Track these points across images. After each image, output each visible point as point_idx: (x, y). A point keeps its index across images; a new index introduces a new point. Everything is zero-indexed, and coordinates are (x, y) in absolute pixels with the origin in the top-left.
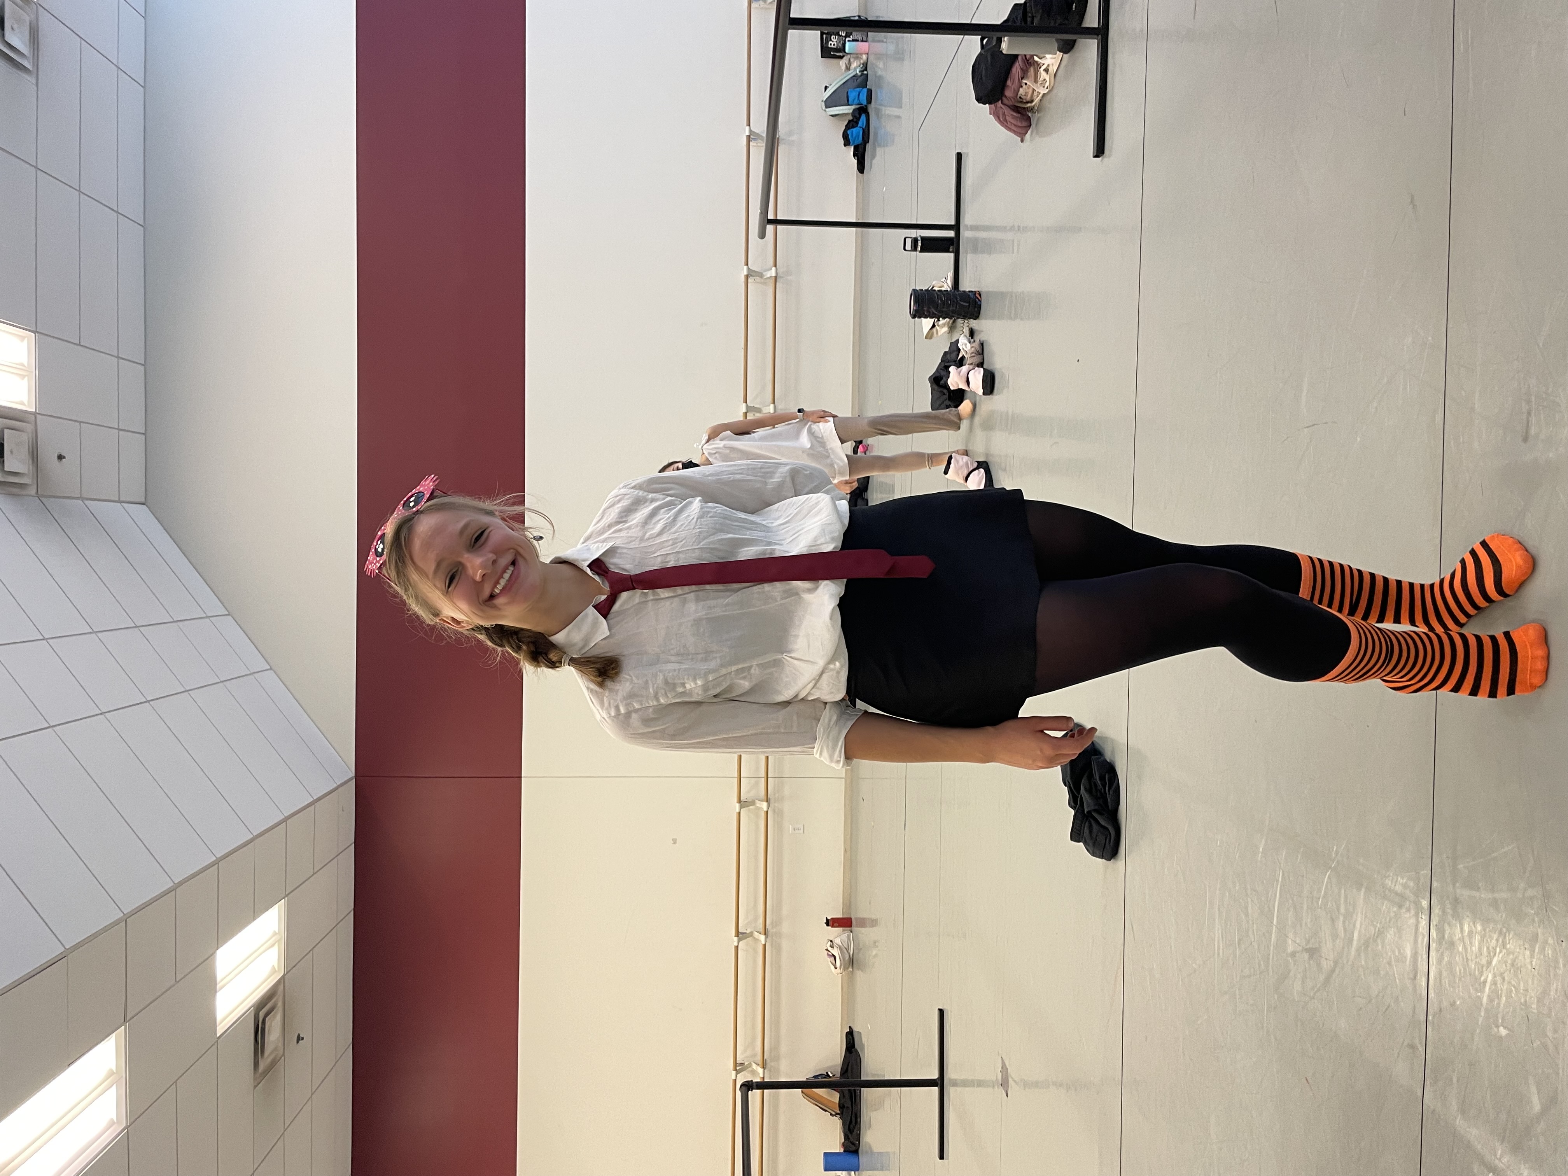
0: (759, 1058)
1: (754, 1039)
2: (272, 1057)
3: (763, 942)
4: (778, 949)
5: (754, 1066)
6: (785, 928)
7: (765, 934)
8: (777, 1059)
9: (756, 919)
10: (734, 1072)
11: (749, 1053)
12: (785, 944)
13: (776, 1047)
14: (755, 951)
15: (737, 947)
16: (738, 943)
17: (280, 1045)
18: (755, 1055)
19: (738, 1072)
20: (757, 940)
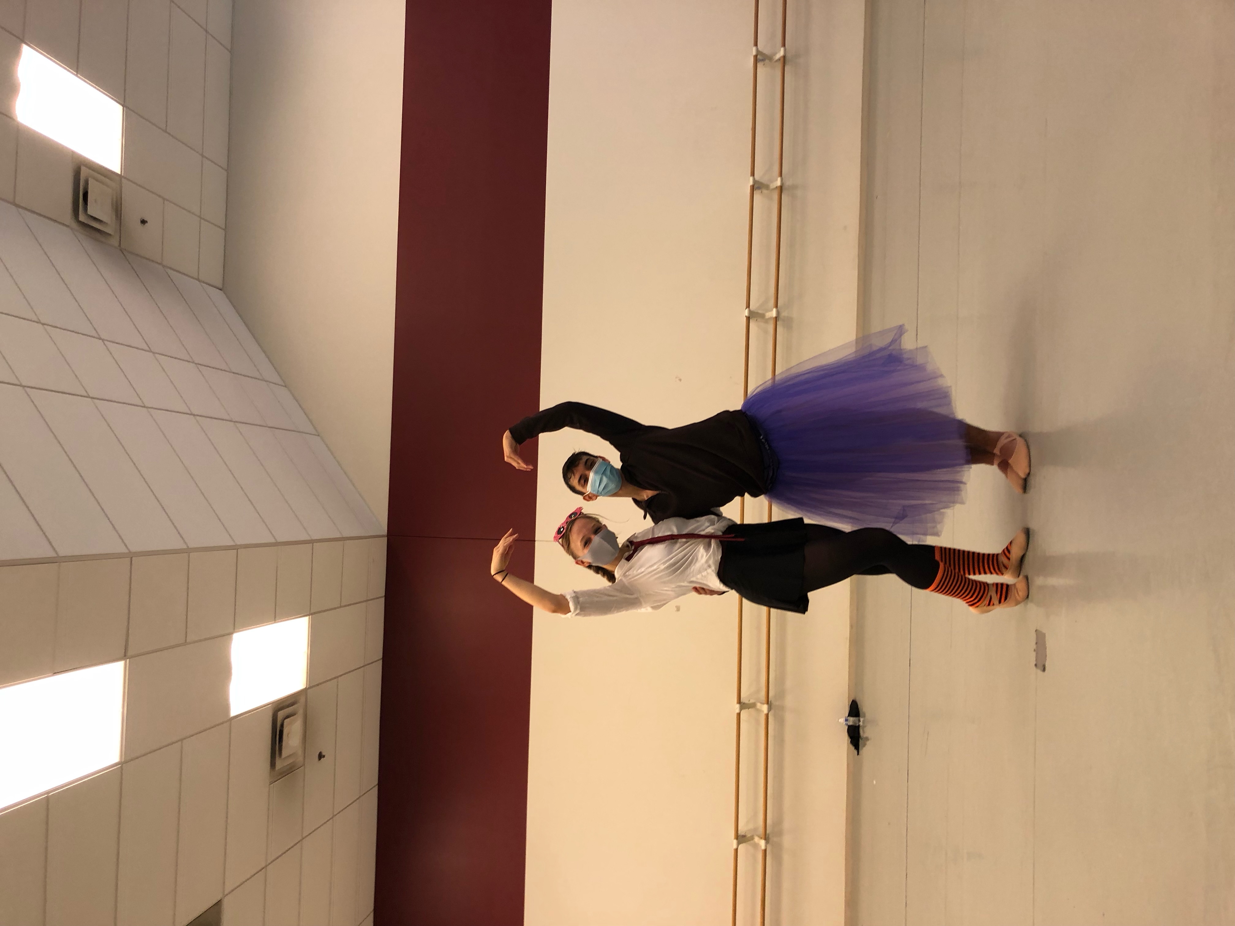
0: (761, 830)
1: (756, 814)
2: (290, 761)
3: (766, 711)
4: (781, 722)
5: (756, 839)
6: (789, 701)
7: (768, 703)
8: (780, 833)
9: (758, 691)
10: (735, 842)
11: (751, 826)
12: (789, 718)
13: (779, 822)
14: (757, 722)
15: (739, 715)
16: (741, 710)
17: (300, 752)
18: (755, 829)
19: (739, 843)
20: (759, 711)
